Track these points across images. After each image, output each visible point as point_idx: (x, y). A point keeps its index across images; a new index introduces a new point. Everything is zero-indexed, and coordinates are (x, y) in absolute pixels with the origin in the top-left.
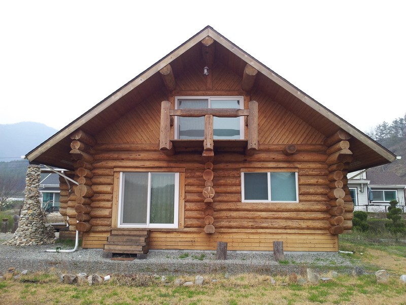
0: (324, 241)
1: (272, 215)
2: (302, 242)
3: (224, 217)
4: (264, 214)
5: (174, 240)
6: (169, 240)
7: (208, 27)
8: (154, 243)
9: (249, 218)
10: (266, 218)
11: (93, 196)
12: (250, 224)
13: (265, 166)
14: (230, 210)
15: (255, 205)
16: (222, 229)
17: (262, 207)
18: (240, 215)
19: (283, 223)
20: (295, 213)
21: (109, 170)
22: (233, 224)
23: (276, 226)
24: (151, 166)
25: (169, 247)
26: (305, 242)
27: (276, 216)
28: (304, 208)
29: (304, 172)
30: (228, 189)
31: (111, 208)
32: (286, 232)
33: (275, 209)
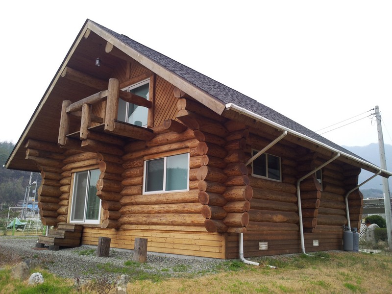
0: (210, 243)
1: (162, 208)
2: (187, 243)
3: (127, 212)
4: (157, 207)
5: (95, 236)
6: (93, 235)
7: (87, 20)
8: (86, 239)
9: (145, 213)
10: (159, 212)
11: (60, 196)
12: (144, 219)
13: (160, 151)
14: (132, 204)
15: (149, 197)
16: (125, 225)
17: (154, 199)
18: (139, 209)
19: (170, 218)
20: (183, 204)
21: (69, 172)
22: (132, 219)
23: (164, 221)
24: (88, 164)
25: (93, 243)
26: (190, 243)
27: (166, 209)
28: (190, 198)
29: (194, 151)
30: (132, 180)
31: (68, 206)
32: (172, 229)
33: (165, 201)
